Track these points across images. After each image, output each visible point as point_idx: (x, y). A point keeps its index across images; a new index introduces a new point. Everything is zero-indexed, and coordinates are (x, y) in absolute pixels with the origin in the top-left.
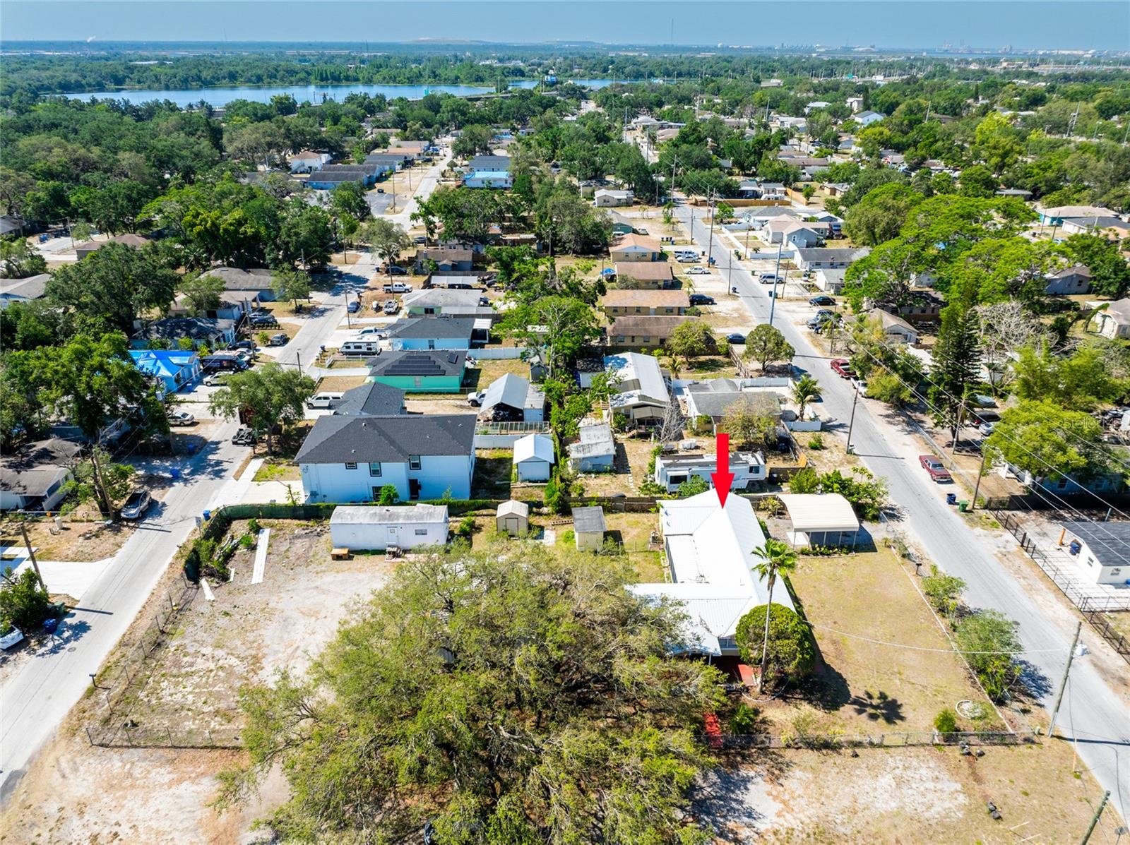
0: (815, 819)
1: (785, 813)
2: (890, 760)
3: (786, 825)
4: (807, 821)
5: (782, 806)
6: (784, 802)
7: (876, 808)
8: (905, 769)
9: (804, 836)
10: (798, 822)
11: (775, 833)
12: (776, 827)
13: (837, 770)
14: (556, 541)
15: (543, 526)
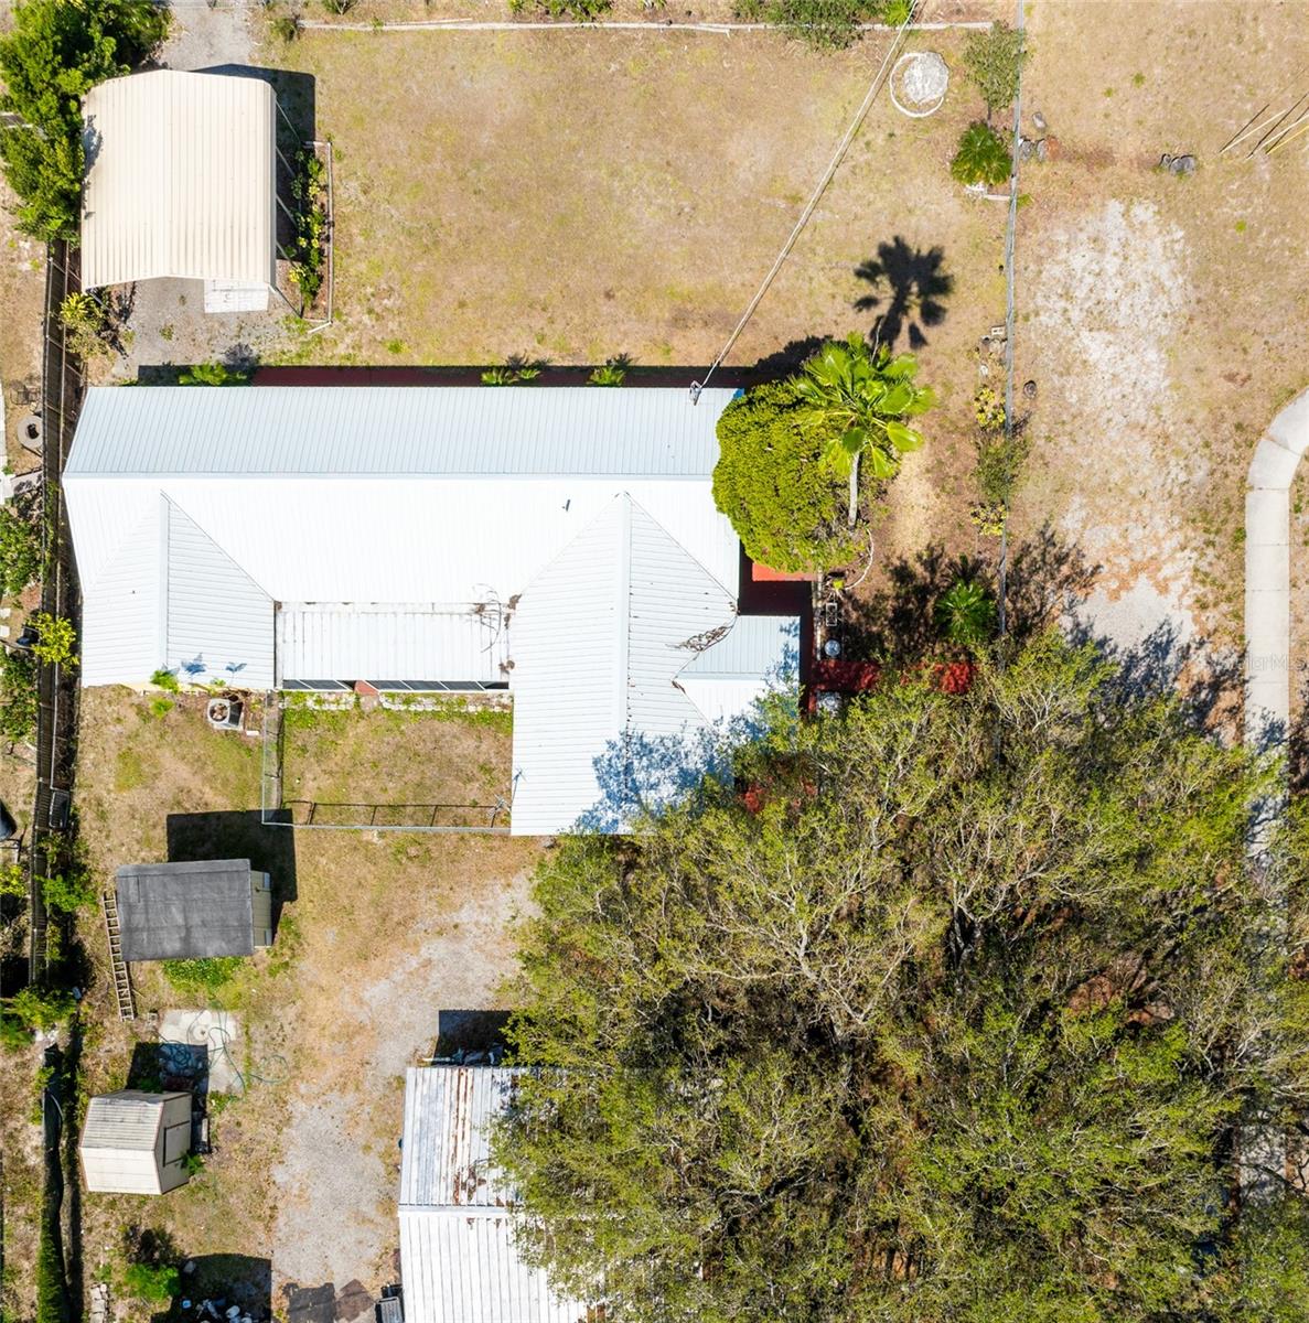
1: (1161, 575)
3: (1185, 579)
4: (1179, 537)
5: (1143, 576)
6: (1136, 570)
9: (1210, 551)
10: (1179, 555)
12: (1188, 601)
13: (1065, 441)
14: (216, 1006)
15: (138, 1045)
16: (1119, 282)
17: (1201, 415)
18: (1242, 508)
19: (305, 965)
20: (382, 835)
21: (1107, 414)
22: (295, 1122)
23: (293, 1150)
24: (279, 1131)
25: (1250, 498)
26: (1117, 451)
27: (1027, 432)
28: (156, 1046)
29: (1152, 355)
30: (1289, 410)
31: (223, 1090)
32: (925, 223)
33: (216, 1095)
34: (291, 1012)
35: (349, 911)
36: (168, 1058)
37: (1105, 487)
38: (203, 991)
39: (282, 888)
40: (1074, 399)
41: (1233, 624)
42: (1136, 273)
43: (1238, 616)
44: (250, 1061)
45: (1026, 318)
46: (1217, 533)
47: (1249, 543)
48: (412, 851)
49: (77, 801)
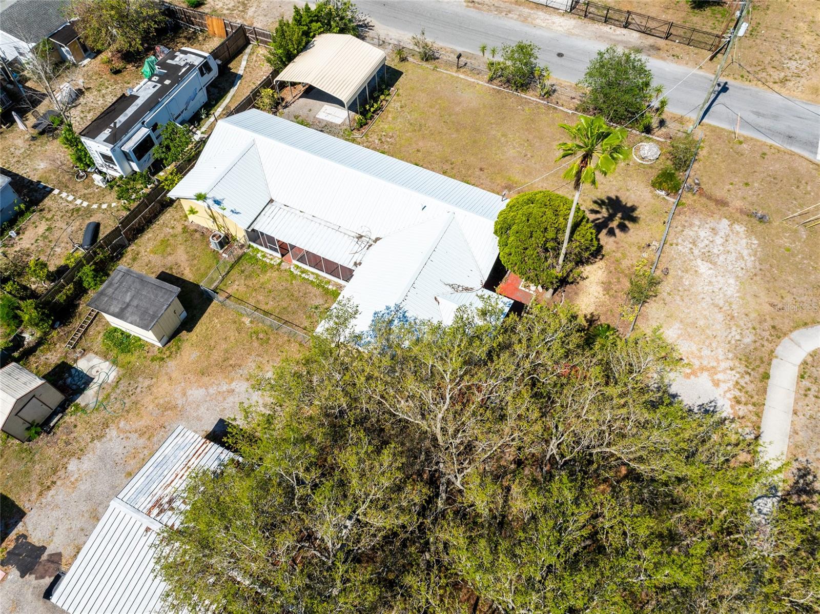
0: (730, 355)
1: (716, 377)
2: (680, 247)
3: (730, 384)
4: (731, 363)
5: (705, 374)
6: (703, 369)
7: (732, 297)
8: (694, 243)
9: (747, 377)
10: (729, 372)
11: (739, 402)
12: (729, 395)
13: (678, 298)
14: (115, 362)
15: (63, 362)
16: (721, 248)
17: (753, 315)
18: (769, 364)
19: (172, 364)
20: (251, 322)
21: (702, 295)
22: (104, 439)
23: (90, 455)
24: (93, 440)
25: (774, 361)
26: (705, 313)
27: (659, 287)
28: (71, 367)
29: (732, 281)
30: (803, 330)
31: (83, 404)
32: (633, 196)
33: (77, 406)
34: (147, 382)
35: (211, 349)
36: (71, 375)
37: (694, 325)
38: (114, 352)
39: (188, 324)
40: (687, 283)
41: (755, 418)
42: (731, 247)
43: (759, 415)
44: (108, 396)
45: (671, 245)
46: (753, 369)
47: (770, 381)
48: (261, 336)
49: (129, 249)
